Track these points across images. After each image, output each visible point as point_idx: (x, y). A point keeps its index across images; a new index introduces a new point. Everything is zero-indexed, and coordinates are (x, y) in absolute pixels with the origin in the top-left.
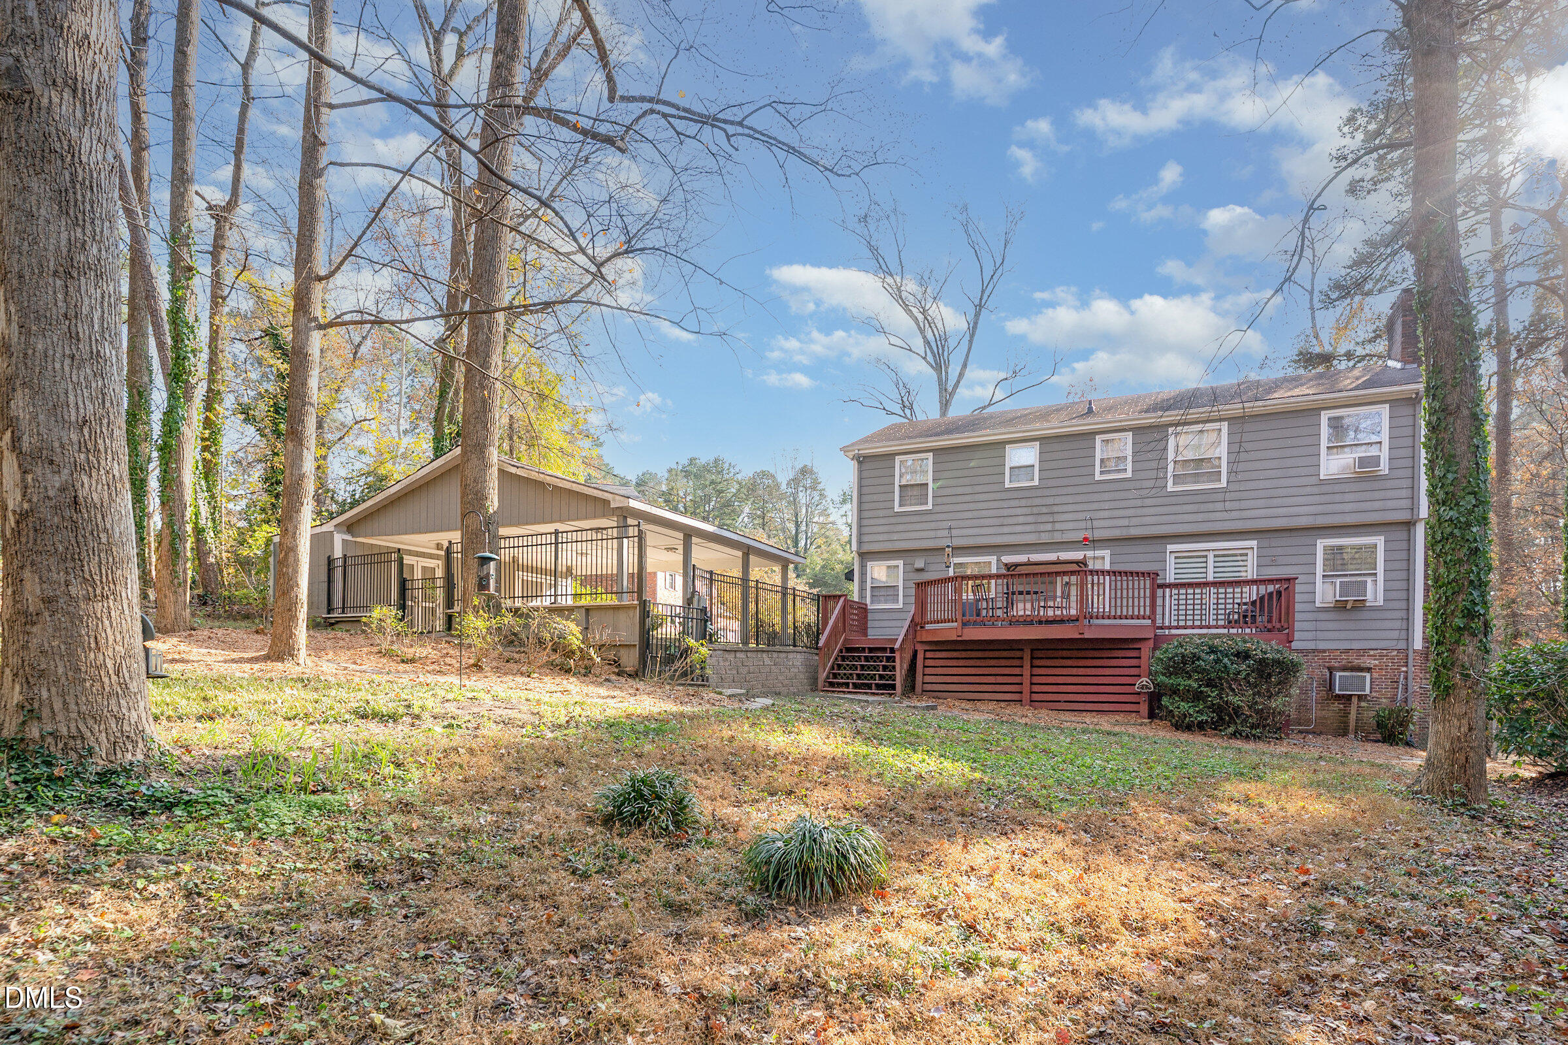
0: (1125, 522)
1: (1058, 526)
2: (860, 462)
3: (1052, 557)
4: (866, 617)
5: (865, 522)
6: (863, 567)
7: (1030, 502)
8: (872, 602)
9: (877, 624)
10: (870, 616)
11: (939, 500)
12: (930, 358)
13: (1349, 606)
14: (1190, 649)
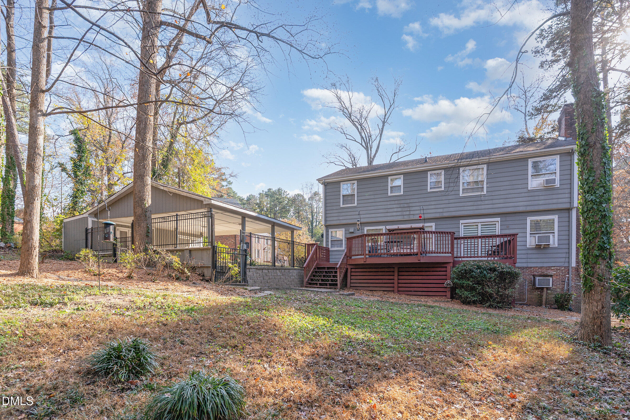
0: (441, 210)
1: (412, 213)
2: (325, 186)
3: (408, 226)
4: (329, 254)
5: (328, 212)
6: (327, 232)
7: (399, 202)
8: (331, 247)
9: (333, 257)
10: (330, 253)
11: (360, 202)
12: (364, 144)
13: (542, 247)
14: (469, 267)
